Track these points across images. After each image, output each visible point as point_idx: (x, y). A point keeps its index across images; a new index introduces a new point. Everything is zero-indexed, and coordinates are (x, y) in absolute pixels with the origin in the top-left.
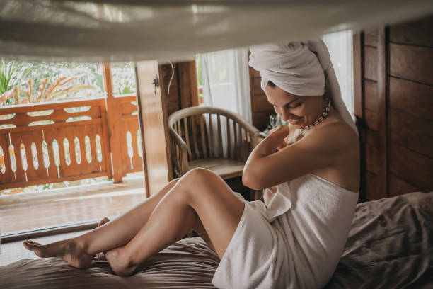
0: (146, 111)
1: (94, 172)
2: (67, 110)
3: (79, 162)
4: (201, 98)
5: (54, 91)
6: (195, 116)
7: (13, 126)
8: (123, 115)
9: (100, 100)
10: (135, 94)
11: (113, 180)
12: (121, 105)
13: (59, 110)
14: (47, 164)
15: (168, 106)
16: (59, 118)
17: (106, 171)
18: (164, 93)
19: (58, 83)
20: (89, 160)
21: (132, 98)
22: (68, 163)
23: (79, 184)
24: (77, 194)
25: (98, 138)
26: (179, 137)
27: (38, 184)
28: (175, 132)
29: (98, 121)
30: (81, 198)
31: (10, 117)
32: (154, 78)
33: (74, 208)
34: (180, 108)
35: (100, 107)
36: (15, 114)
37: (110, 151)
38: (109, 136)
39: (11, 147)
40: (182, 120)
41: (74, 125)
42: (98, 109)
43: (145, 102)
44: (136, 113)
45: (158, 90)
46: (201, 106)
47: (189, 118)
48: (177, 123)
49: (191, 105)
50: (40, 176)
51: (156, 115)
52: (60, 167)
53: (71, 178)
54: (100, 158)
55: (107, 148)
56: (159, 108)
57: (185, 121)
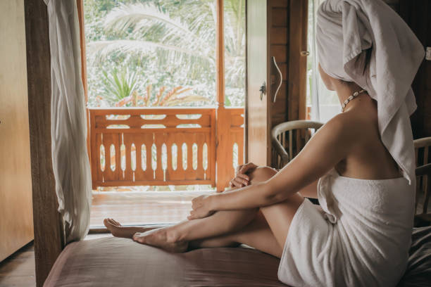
0: (251, 125)
1: (197, 179)
2: (179, 117)
3: (185, 167)
4: (309, 109)
5: (170, 99)
6: (300, 130)
7: (127, 127)
8: (232, 126)
9: (212, 110)
10: (244, 107)
11: (216, 189)
12: (229, 116)
13: (171, 115)
14: (154, 166)
15: (273, 117)
16: (170, 123)
17: (210, 179)
19: (175, 91)
20: (195, 166)
21: (241, 110)
22: (175, 168)
23: (185, 189)
24: (180, 199)
25: (205, 147)
26: (283, 148)
27: (145, 184)
28: (279, 143)
29: (207, 129)
30: (183, 202)
31: (126, 117)
32: (262, 85)
33: (175, 210)
34: (287, 120)
35: (210, 116)
36: (129, 116)
37: (215, 159)
38: (216, 145)
39: (123, 148)
40: (287, 133)
41: (184, 131)
42: (209, 120)
43: (251, 115)
44: (243, 126)
45: (265, 97)
46: (307, 121)
47: (294, 131)
48: (282, 134)
49: (297, 118)
50: (147, 178)
51: (261, 129)
52: (167, 171)
53: (177, 183)
54: (205, 167)
55: (214, 157)
56: (264, 124)
57: (291, 133)
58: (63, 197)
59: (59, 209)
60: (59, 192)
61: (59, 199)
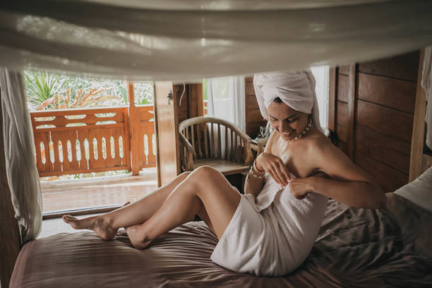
0: (161, 119)
1: (116, 166)
2: (98, 115)
3: (105, 157)
4: (206, 110)
5: (88, 99)
6: (200, 124)
7: (53, 126)
8: (142, 121)
9: (124, 109)
10: (153, 105)
11: (131, 173)
12: (140, 113)
13: (90, 114)
14: (79, 158)
15: (179, 115)
16: (90, 121)
17: (126, 166)
18: (176, 105)
19: (91, 93)
20: (113, 155)
21: (150, 108)
22: (96, 158)
23: (104, 175)
24: (101, 183)
25: (121, 139)
26: (187, 140)
27: (71, 174)
28: (184, 136)
29: (121, 125)
30: (105, 186)
31: (51, 119)
32: (169, 93)
33: (99, 194)
34: (188, 117)
35: (123, 114)
36: (54, 117)
37: (130, 149)
38: (130, 138)
39: (51, 143)
40: (189, 127)
41: (102, 127)
42: (122, 116)
43: (160, 111)
44: (153, 120)
45: (172, 102)
46: (205, 116)
47: (195, 126)
48: (185, 129)
49: (197, 115)
50: (73, 168)
51: (169, 122)
52: (90, 161)
53: (97, 170)
54: (122, 155)
55: (128, 147)
56: (172, 117)
57: (192, 128)
58: (18, 206)
59: (16, 216)
60: (15, 202)
61: (15, 208)
